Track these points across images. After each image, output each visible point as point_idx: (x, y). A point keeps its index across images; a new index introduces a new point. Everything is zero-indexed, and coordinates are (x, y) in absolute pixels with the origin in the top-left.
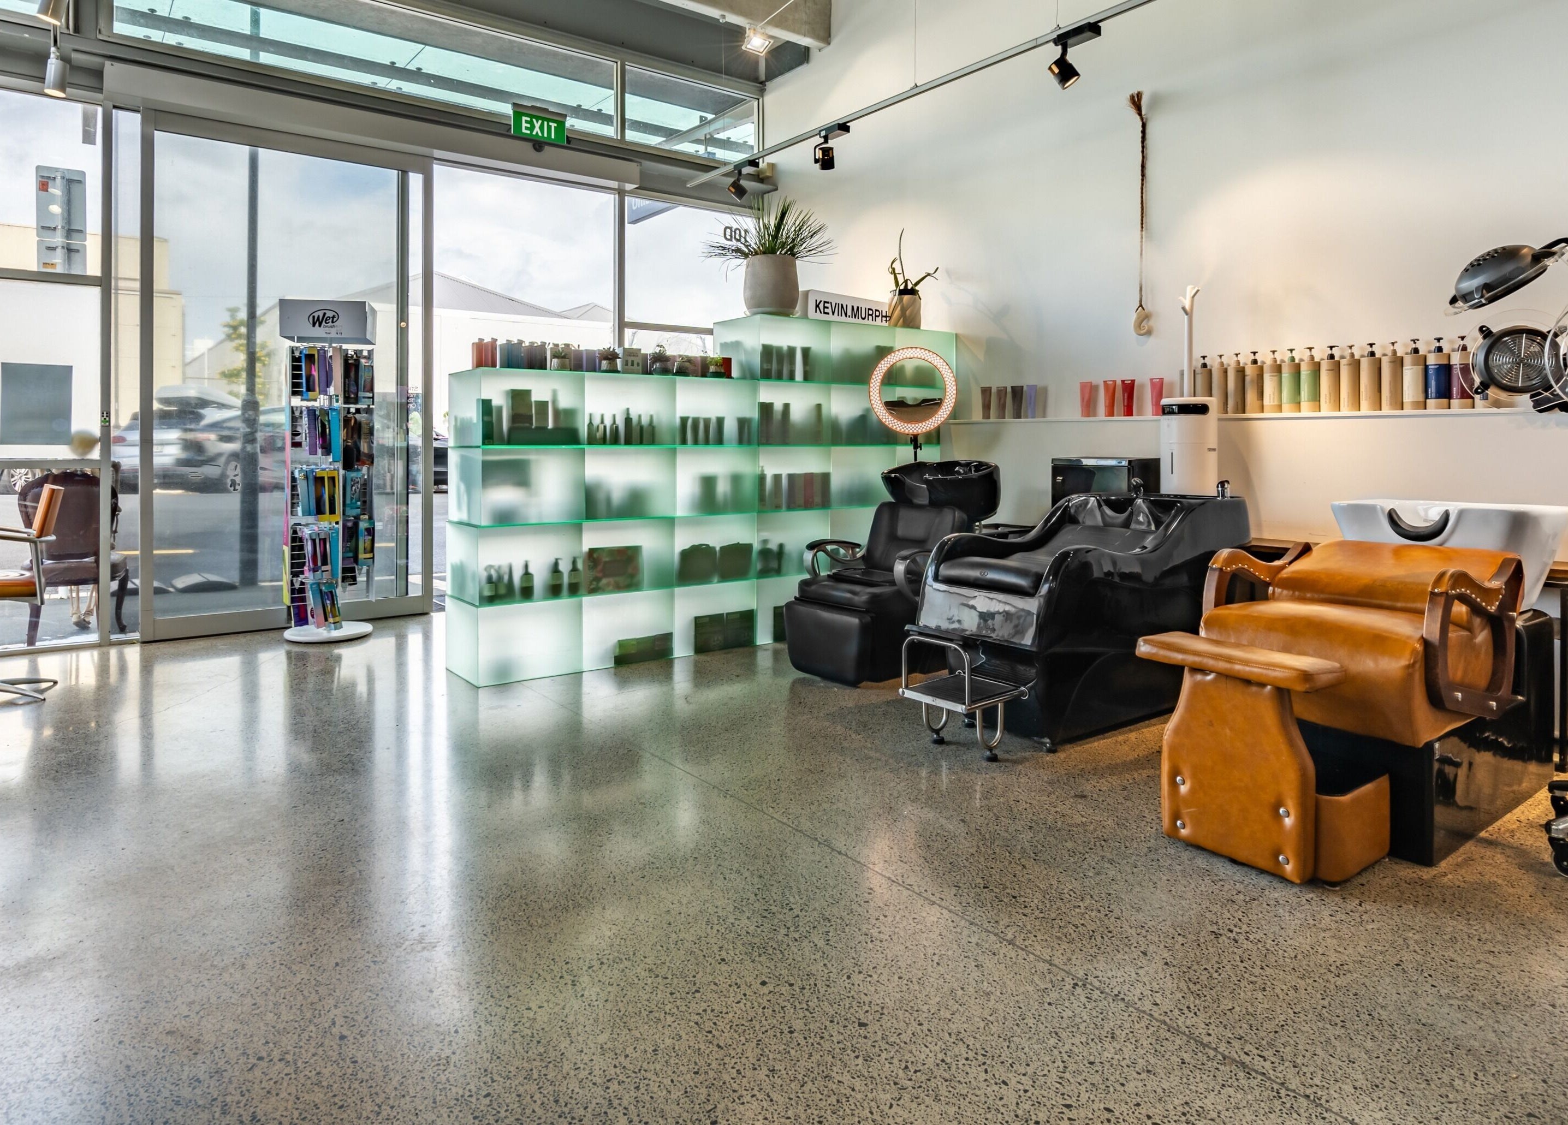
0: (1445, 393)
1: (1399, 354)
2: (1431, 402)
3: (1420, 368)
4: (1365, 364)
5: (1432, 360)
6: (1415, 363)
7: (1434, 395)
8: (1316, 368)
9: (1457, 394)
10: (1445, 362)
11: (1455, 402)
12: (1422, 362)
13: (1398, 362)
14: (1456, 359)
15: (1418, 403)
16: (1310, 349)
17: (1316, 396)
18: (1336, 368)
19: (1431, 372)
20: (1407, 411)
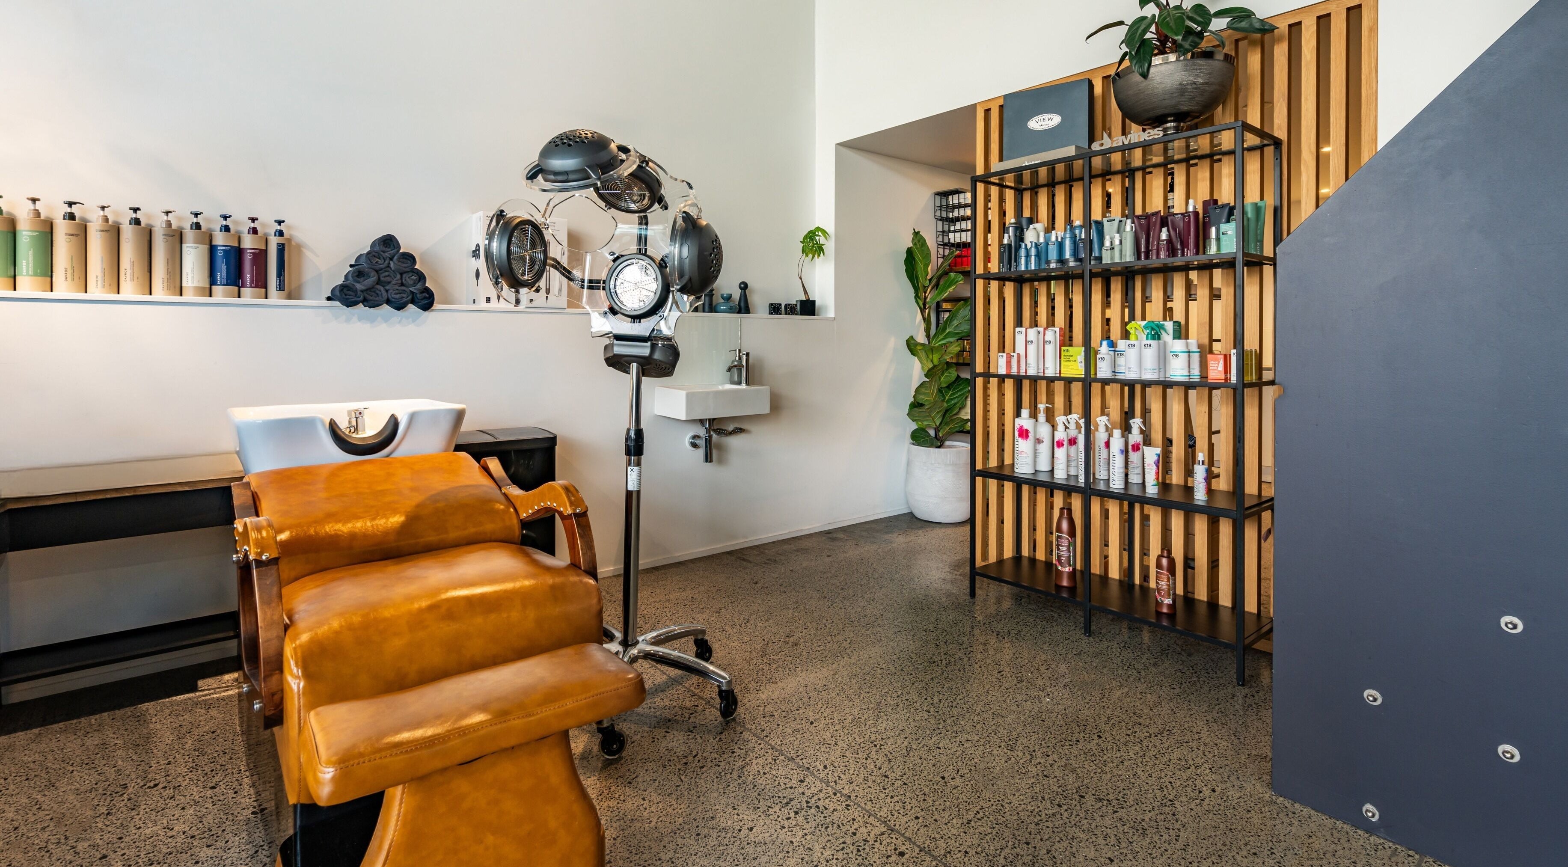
0: (235, 280)
1: (174, 226)
2: (218, 289)
3: (205, 248)
4: (128, 233)
5: (220, 239)
6: (198, 241)
7: (224, 281)
8: (47, 231)
9: (252, 282)
10: (236, 245)
11: (246, 291)
12: (208, 241)
13: (177, 237)
14: (248, 242)
15: (204, 288)
16: (34, 200)
17: (47, 270)
18: (82, 232)
19: (220, 254)
20: (187, 297)
